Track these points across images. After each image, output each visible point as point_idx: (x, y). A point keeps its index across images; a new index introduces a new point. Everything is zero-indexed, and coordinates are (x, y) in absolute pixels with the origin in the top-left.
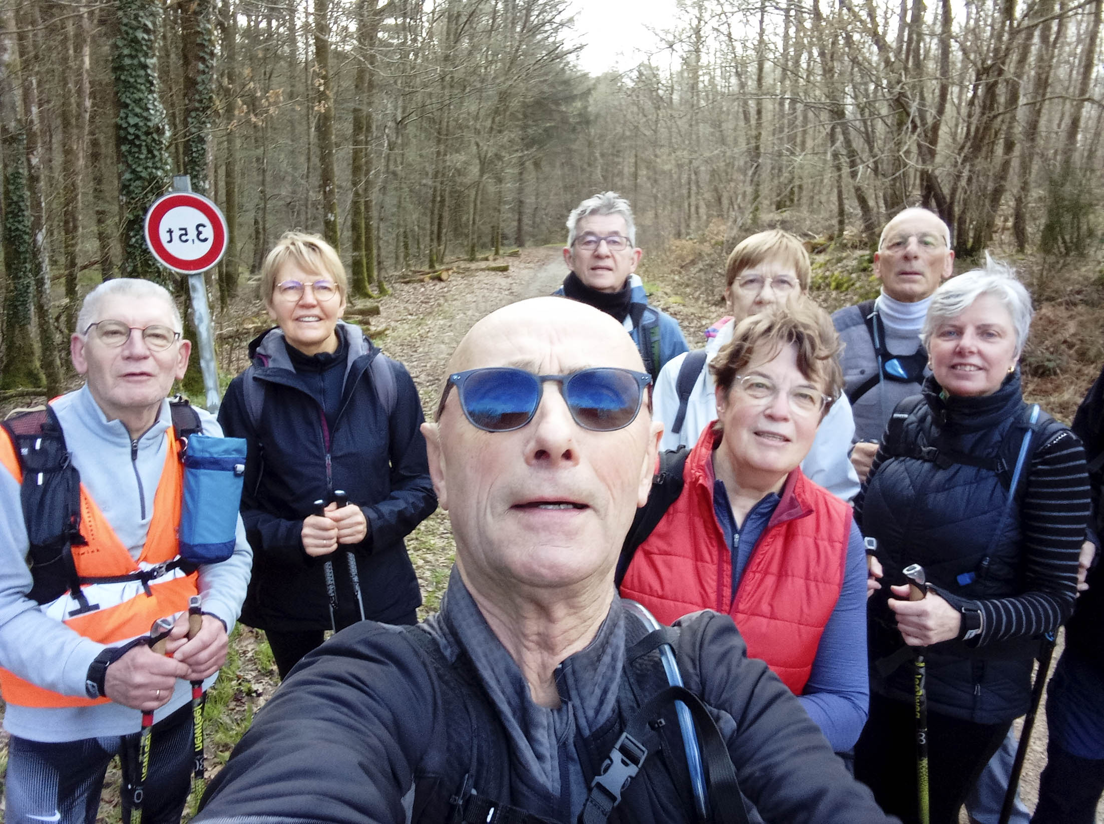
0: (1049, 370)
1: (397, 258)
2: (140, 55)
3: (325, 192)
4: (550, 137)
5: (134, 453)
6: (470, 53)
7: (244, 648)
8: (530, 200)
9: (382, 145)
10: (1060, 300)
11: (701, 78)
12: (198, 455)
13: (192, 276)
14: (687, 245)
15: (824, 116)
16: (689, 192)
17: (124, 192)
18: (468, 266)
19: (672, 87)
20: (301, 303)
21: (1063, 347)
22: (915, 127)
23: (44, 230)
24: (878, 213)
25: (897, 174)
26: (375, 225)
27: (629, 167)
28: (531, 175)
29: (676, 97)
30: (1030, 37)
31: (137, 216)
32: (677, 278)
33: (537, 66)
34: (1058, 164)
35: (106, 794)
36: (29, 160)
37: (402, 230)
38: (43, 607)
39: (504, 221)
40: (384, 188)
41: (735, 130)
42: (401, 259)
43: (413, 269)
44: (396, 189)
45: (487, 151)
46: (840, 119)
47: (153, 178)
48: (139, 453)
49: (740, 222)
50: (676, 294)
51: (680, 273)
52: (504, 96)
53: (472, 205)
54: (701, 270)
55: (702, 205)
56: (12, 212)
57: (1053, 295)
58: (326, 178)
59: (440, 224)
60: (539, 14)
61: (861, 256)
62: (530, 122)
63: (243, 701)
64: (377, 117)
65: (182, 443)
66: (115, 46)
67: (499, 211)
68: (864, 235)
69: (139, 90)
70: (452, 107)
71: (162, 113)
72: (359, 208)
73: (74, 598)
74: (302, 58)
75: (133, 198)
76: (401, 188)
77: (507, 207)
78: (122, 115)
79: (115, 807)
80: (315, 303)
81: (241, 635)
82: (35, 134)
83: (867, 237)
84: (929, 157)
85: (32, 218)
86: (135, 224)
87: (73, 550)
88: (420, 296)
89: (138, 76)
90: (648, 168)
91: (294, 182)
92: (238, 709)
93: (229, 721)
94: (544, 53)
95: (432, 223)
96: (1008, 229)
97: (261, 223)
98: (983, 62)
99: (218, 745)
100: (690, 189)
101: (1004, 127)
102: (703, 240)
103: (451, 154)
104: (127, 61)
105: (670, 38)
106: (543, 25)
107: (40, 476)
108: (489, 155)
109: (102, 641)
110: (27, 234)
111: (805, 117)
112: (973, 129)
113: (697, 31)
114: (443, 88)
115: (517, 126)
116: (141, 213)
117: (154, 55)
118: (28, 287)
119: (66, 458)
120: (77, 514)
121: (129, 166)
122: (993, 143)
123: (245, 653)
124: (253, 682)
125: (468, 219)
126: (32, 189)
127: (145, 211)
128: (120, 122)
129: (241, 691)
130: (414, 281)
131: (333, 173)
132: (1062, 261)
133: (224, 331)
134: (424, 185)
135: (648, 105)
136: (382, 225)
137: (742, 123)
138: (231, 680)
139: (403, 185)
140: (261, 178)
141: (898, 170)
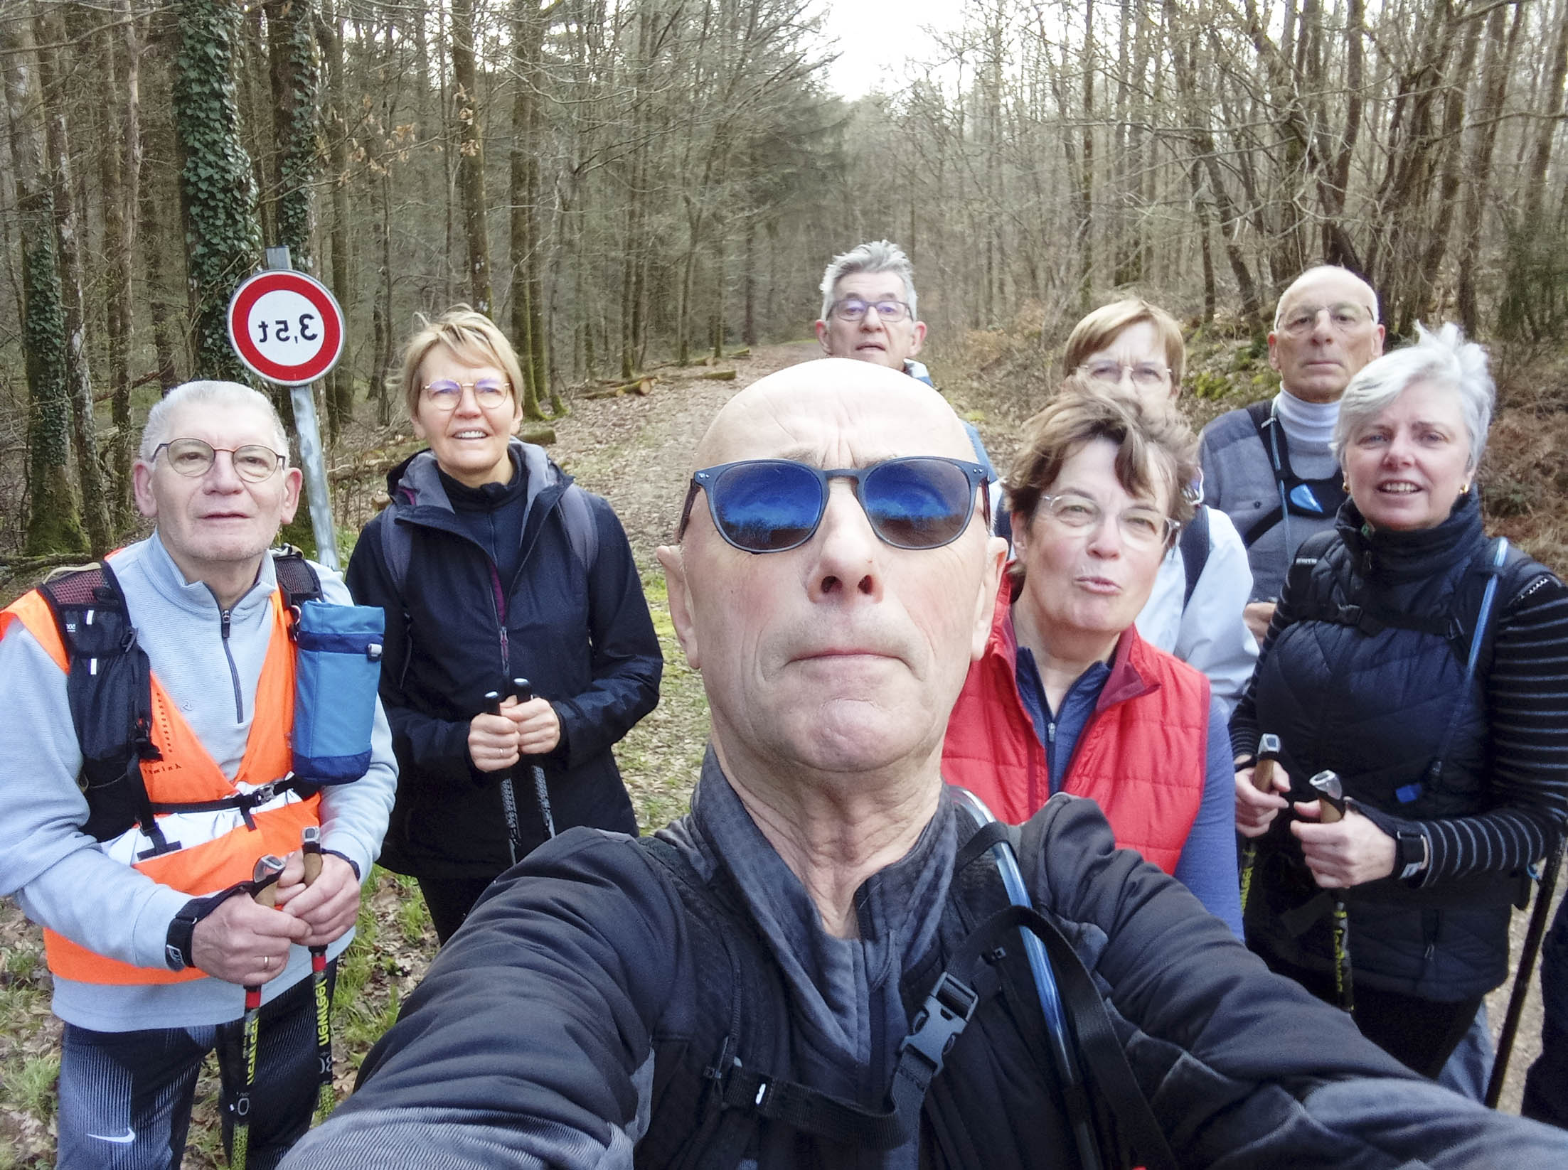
0: (1516, 505)
1: (577, 364)
2: (212, 79)
3: (473, 271)
4: (790, 188)
5: (225, 629)
6: (673, 73)
7: (383, 909)
8: (763, 279)
9: (552, 203)
10: (1529, 405)
11: (1003, 101)
12: (317, 630)
13: (295, 388)
14: (989, 337)
15: (1182, 148)
16: (990, 263)
17: (195, 274)
18: (678, 373)
19: (962, 113)
20: (458, 411)
21: (1536, 472)
22: (1314, 162)
23: (82, 331)
24: (1262, 286)
25: (1291, 230)
26: (546, 318)
27: (903, 229)
28: (763, 244)
29: (968, 128)
30: (1476, 28)
31: (214, 308)
32: (975, 384)
33: (769, 88)
34: (1520, 211)
35: (197, 1112)
36: (59, 233)
37: (583, 324)
38: (104, 845)
39: (726, 309)
40: (557, 263)
41: (1054, 171)
42: (583, 366)
43: (600, 378)
44: (572, 266)
45: (701, 210)
46: (1206, 152)
47: (236, 252)
48: (232, 627)
49: (1064, 304)
50: (975, 408)
51: (980, 377)
52: (722, 130)
53: (681, 287)
54: (1010, 373)
55: (1009, 279)
56: (35, 307)
57: (1519, 398)
58: (476, 250)
59: (636, 314)
60: (770, 14)
61: (1240, 349)
62: (761, 169)
63: (384, 982)
64: (545, 164)
65: (294, 614)
66: (177, 68)
67: (720, 295)
68: (1243, 319)
69: (213, 130)
70: (650, 148)
71: (245, 161)
72: (522, 294)
73: (145, 835)
74: (435, 83)
75: (208, 283)
76: (580, 265)
77: (731, 289)
78: (189, 164)
79: (209, 1130)
80: (478, 411)
81: (378, 891)
82: (66, 195)
83: (1246, 321)
84: (1334, 204)
85: (66, 314)
86: (212, 319)
87: (142, 766)
88: (611, 417)
89: (212, 110)
90: (930, 230)
91: (428, 259)
92: (377, 993)
93: (365, 1011)
94: (779, 69)
95: (625, 314)
96: (1450, 307)
97: (383, 317)
98: (1410, 66)
99: (351, 1043)
100: (990, 258)
101: (1443, 159)
102: (1011, 332)
103: (650, 215)
104: (196, 88)
105: (958, 43)
106: (776, 29)
107: (94, 662)
108: (705, 214)
109: (187, 891)
110: (59, 337)
111: (1154, 151)
112: (1397, 163)
113: (996, 34)
114: (637, 121)
115: (742, 174)
116: (219, 302)
117: (232, 80)
118: (61, 412)
119: (130, 636)
120: (147, 715)
121: (201, 236)
122: (1427, 182)
123: (383, 916)
124: (397, 956)
125: (676, 308)
126: (64, 274)
127: (226, 300)
128: (186, 174)
129: (381, 969)
130: (603, 396)
131: (484, 243)
132: (1530, 351)
133: (337, 469)
134: (613, 259)
135: (927, 140)
136: (554, 317)
137: (1063, 162)
138: (367, 953)
139: (582, 260)
140: (382, 254)
141: (1289, 224)
